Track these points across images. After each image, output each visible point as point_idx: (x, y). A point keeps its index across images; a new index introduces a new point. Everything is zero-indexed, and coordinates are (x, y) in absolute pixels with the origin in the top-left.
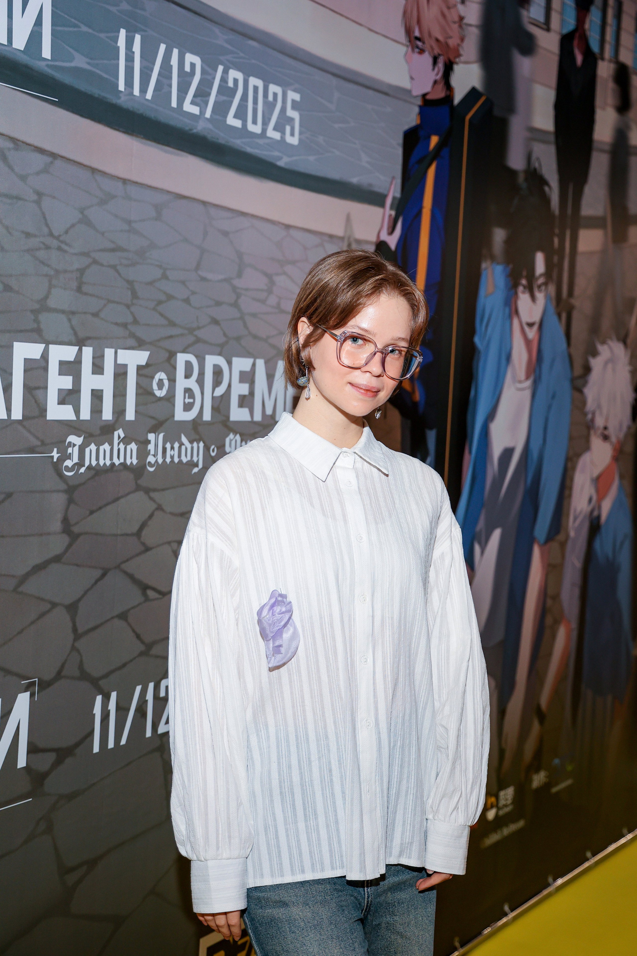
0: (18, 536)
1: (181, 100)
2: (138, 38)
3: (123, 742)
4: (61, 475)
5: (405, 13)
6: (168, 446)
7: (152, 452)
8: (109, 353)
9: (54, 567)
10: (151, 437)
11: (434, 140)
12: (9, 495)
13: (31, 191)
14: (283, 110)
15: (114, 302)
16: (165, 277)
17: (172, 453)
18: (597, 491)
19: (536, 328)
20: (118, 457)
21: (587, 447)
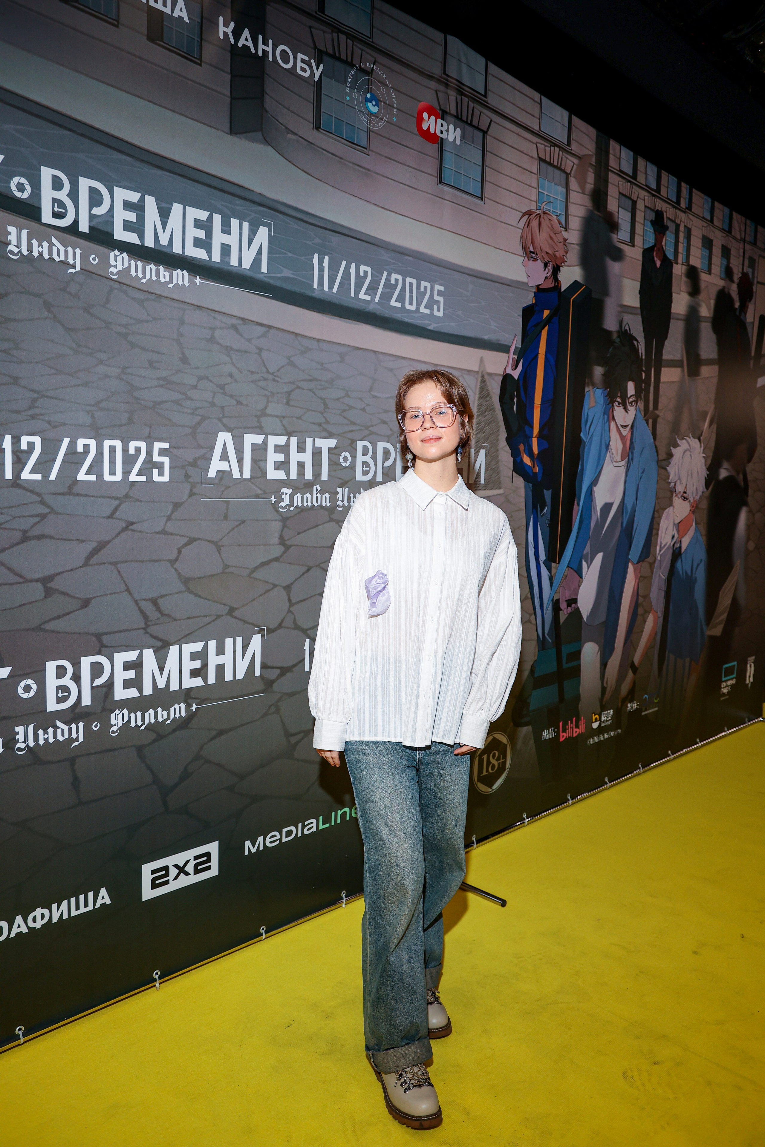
0: (250, 545)
1: (357, 293)
2: (327, 258)
4: (277, 511)
5: (522, 237)
6: (352, 495)
7: (341, 499)
8: (309, 441)
9: (275, 564)
10: (340, 490)
11: (546, 313)
12: (243, 522)
13: (255, 347)
14: (432, 296)
15: (312, 410)
16: (347, 395)
18: (679, 531)
19: (629, 428)
20: (317, 502)
21: (671, 504)
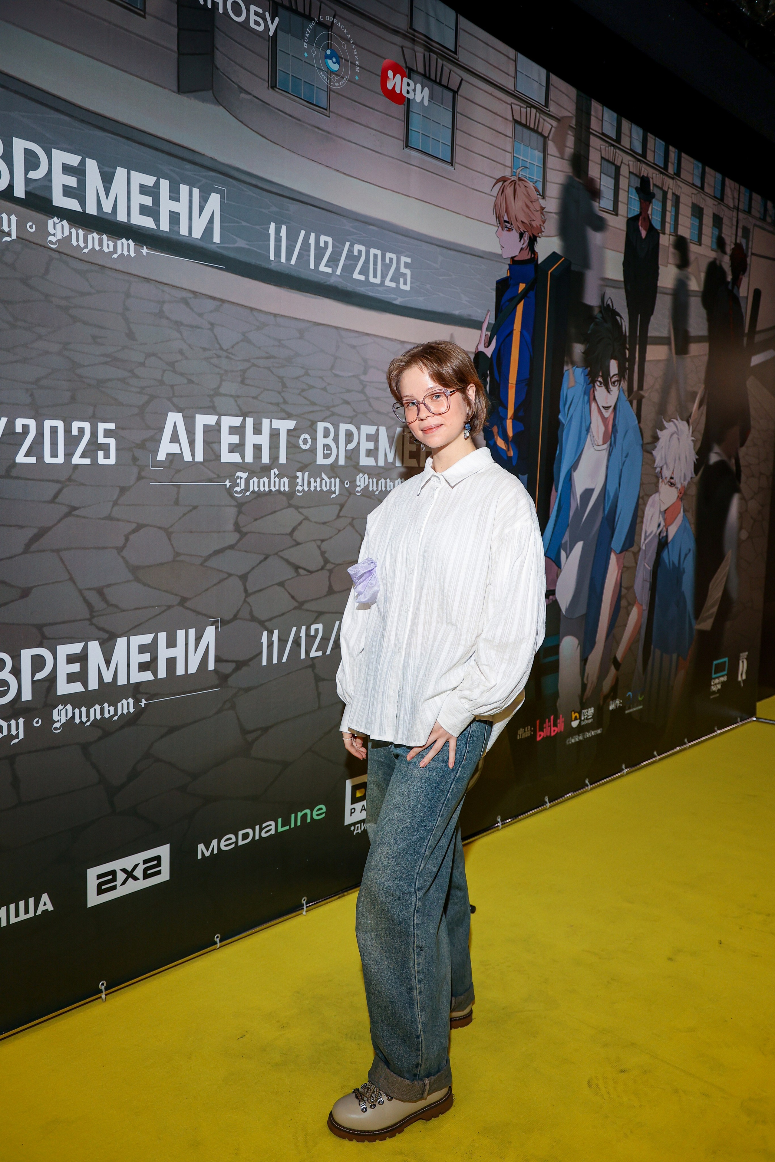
0: (202, 532)
1: (317, 265)
2: (284, 228)
3: (284, 660)
4: (232, 496)
5: (495, 206)
6: (312, 480)
7: (300, 483)
8: (266, 422)
9: (229, 552)
10: (299, 474)
11: (522, 286)
12: (195, 507)
13: (207, 322)
14: (398, 268)
15: (268, 390)
16: (307, 374)
17: (315, 484)
18: (665, 520)
19: (611, 409)
20: (275, 486)
21: (656, 490)
